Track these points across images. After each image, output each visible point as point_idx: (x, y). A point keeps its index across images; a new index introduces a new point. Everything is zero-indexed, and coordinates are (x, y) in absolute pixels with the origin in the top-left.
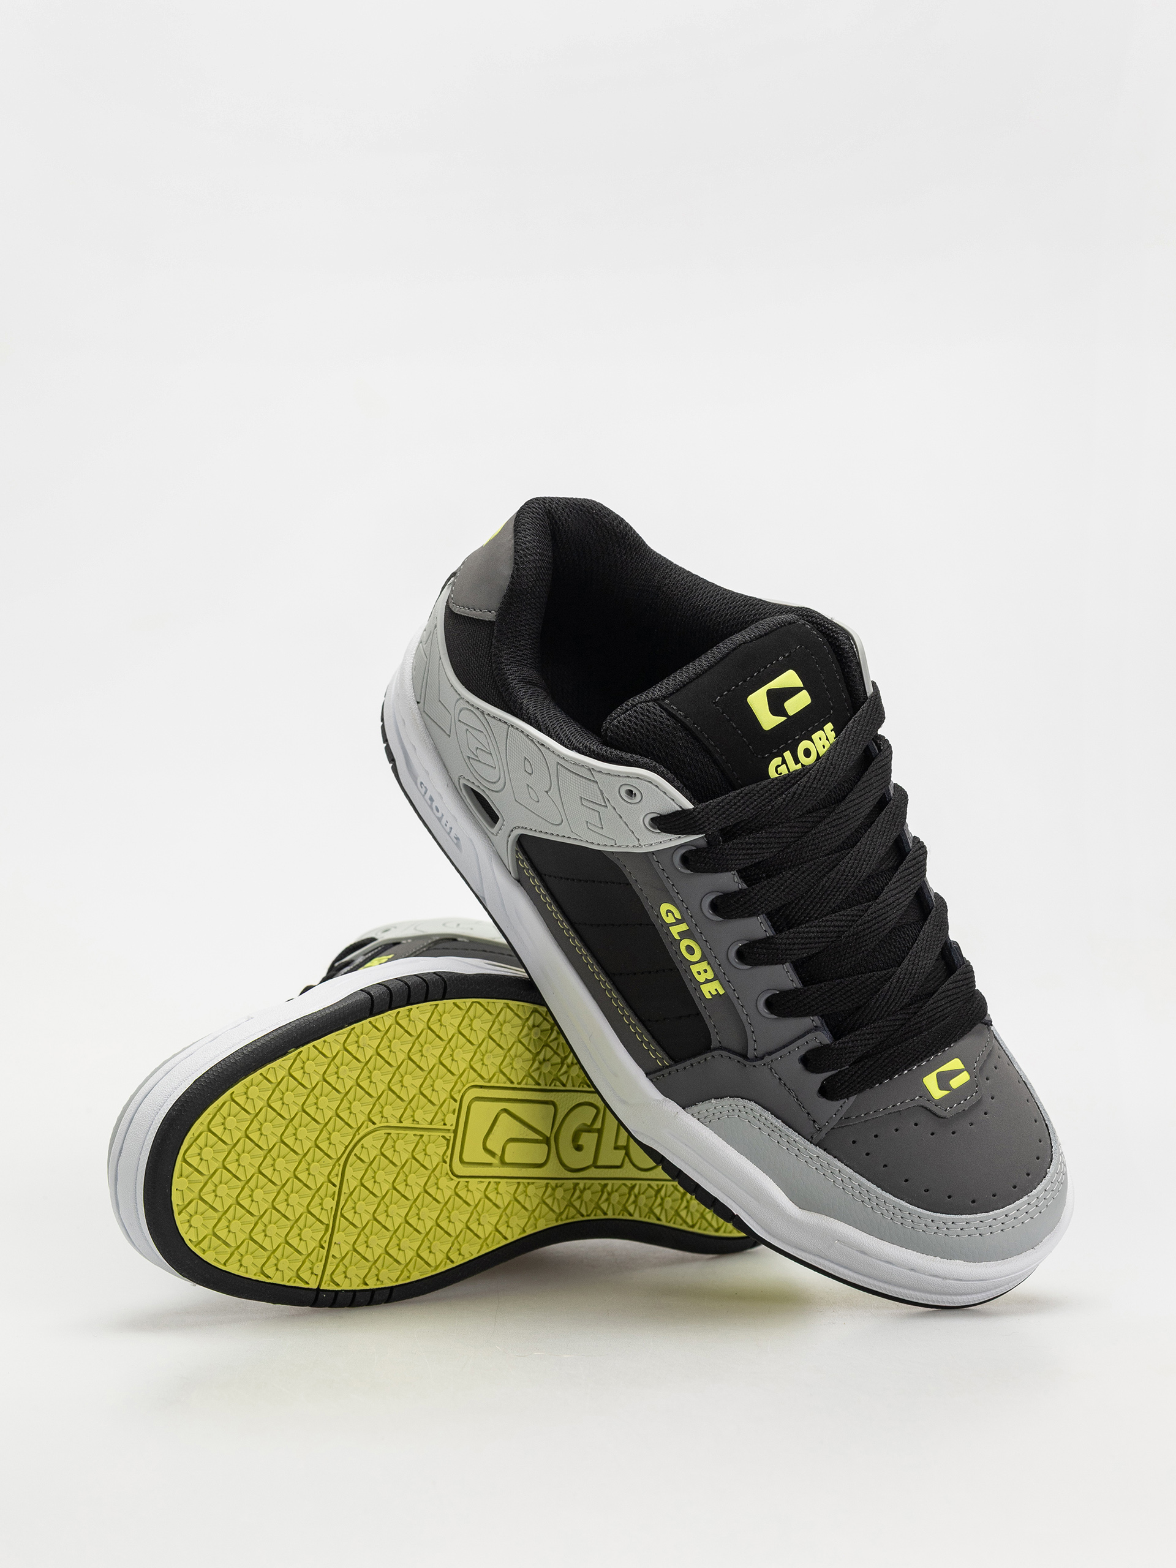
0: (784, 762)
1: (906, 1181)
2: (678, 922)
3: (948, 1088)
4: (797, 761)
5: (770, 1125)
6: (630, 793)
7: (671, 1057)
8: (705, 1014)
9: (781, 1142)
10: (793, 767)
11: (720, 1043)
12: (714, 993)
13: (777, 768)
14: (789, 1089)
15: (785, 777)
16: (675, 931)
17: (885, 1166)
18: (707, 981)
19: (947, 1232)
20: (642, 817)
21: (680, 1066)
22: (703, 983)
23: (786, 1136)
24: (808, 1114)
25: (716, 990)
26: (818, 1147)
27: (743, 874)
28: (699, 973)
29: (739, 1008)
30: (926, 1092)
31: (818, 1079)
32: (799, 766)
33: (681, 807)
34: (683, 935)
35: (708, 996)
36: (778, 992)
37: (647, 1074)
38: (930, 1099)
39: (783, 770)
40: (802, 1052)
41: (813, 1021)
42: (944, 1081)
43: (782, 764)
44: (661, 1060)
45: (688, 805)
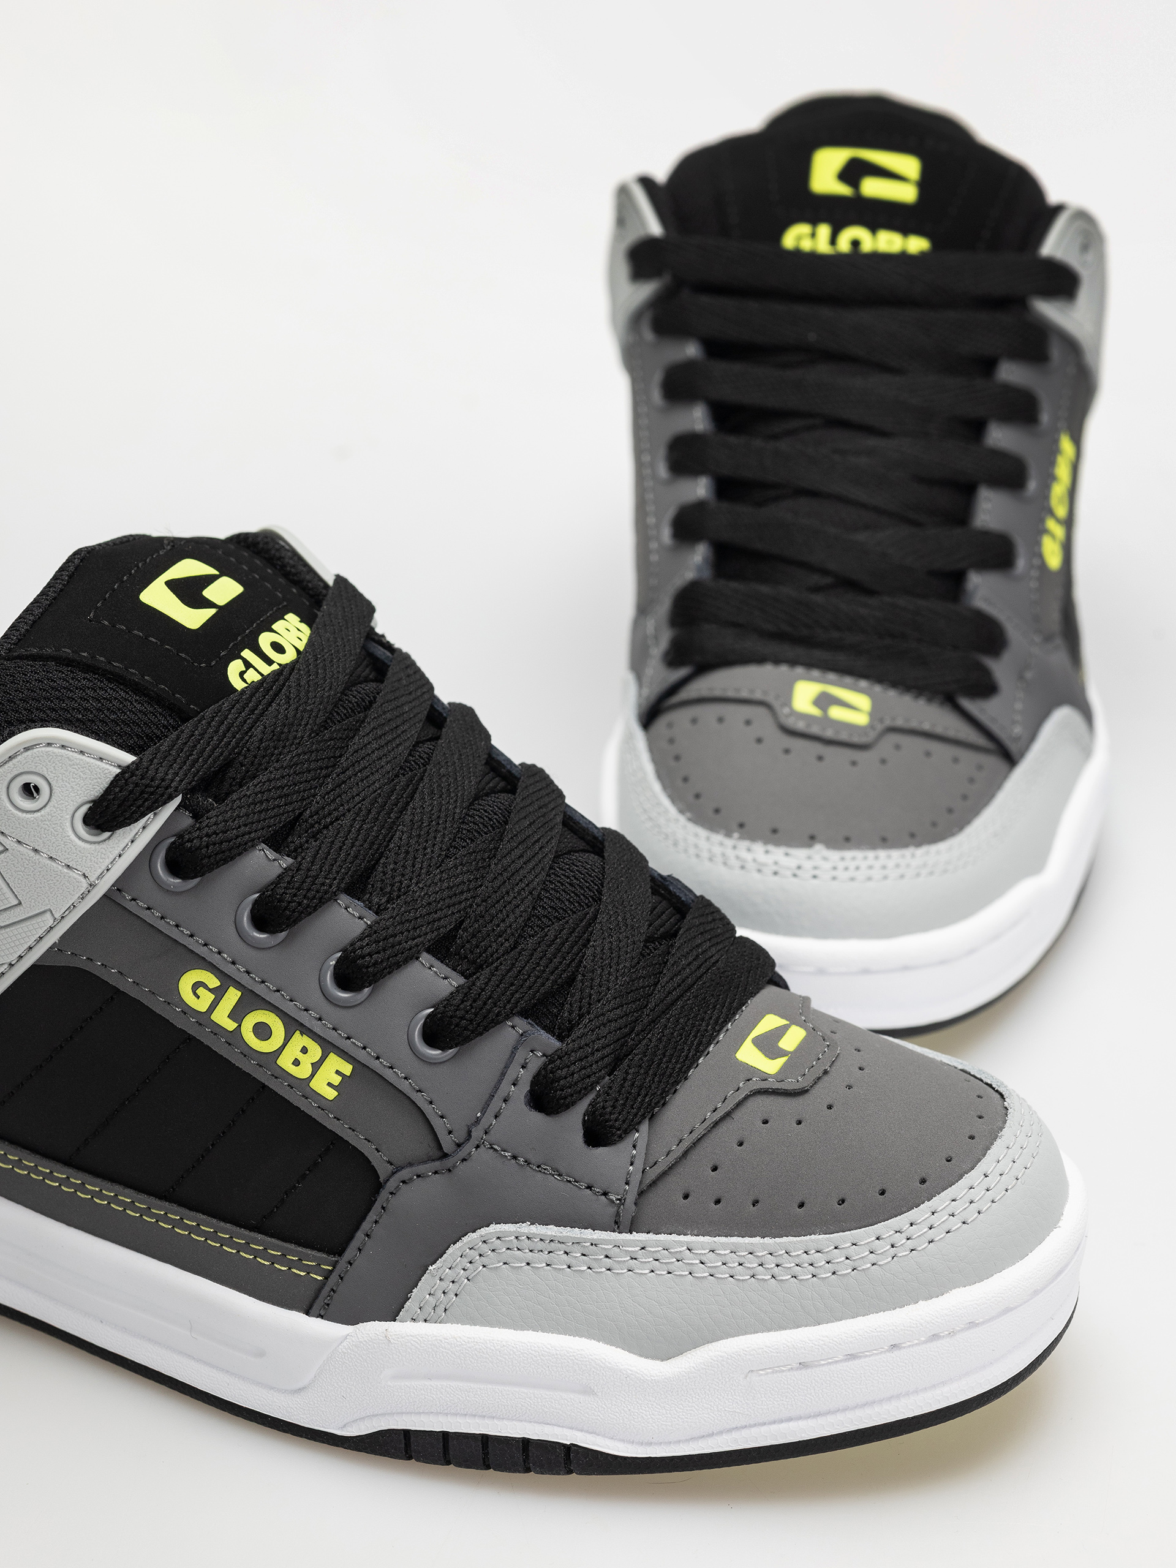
0: (248, 665)
1: (801, 1205)
2: (219, 993)
3: (782, 1053)
4: (267, 661)
5: (541, 1246)
6: (30, 791)
7: (330, 1252)
8: (341, 1129)
9: (573, 1262)
10: (267, 669)
11: (391, 1164)
12: (336, 1081)
13: (242, 673)
14: (539, 1167)
16: (222, 1017)
17: (755, 1203)
18: (316, 1066)
19: (910, 1244)
20: (68, 824)
21: (350, 1252)
22: (313, 1075)
23: (575, 1245)
24: (589, 1187)
25: (338, 1072)
26: (634, 1233)
27: (277, 843)
28: (296, 1063)
29: (388, 1074)
30: (751, 1072)
31: (574, 1119)
32: (275, 667)
33: (119, 766)
34: (237, 1014)
35: (331, 1094)
36: (432, 1010)
37: (307, 1313)
38: (765, 1077)
40: (525, 1087)
41: (513, 1027)
42: (768, 1045)
43: (247, 669)
44: (317, 1269)
45: (128, 758)
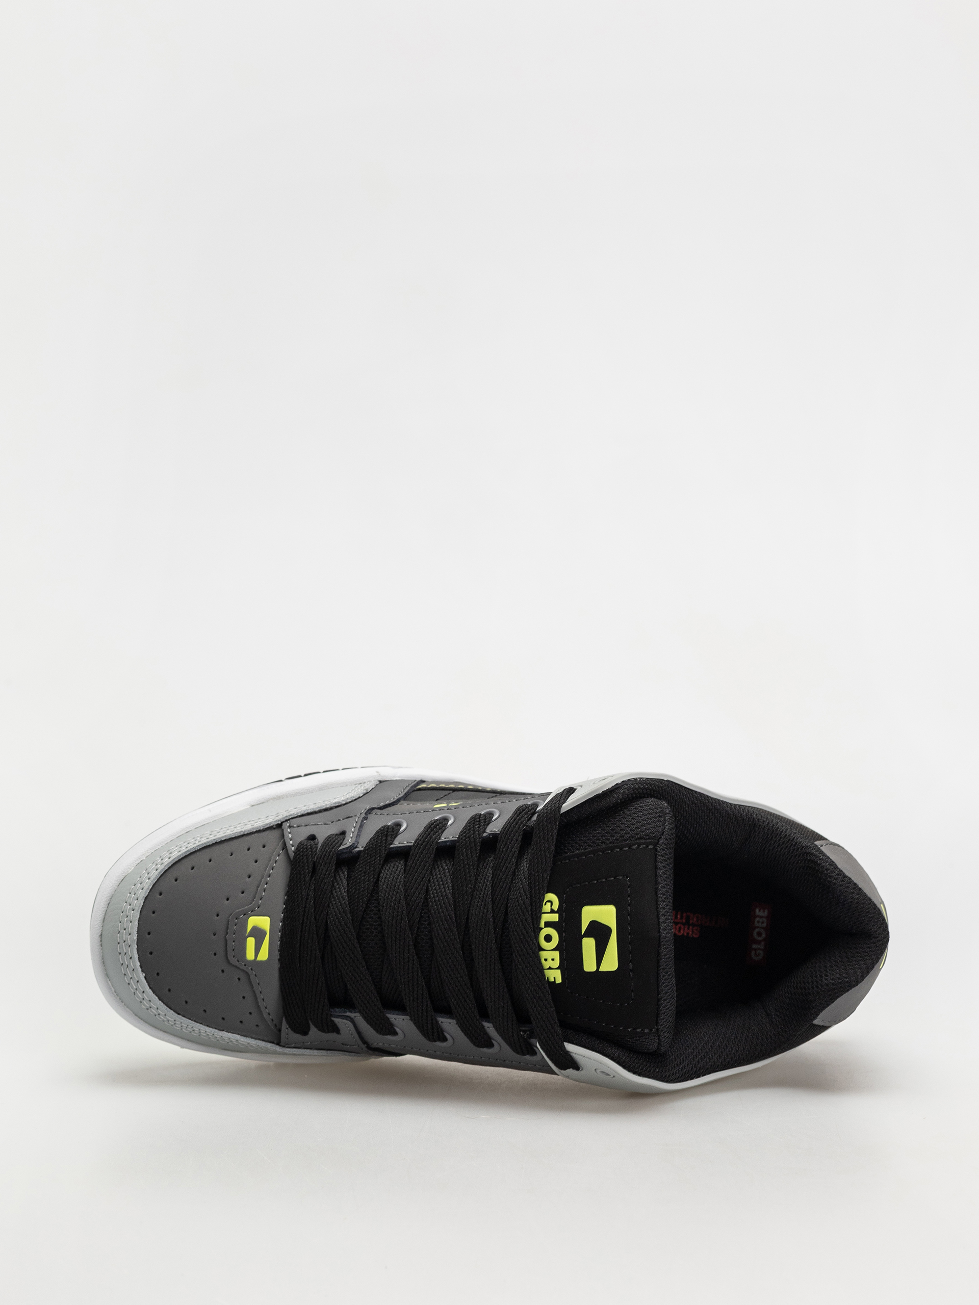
0: (552, 911)
4: (548, 924)
10: (545, 918)
13: (552, 900)
15: (541, 907)
32: (542, 925)
39: (547, 908)
43: (551, 909)
